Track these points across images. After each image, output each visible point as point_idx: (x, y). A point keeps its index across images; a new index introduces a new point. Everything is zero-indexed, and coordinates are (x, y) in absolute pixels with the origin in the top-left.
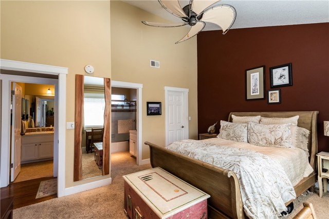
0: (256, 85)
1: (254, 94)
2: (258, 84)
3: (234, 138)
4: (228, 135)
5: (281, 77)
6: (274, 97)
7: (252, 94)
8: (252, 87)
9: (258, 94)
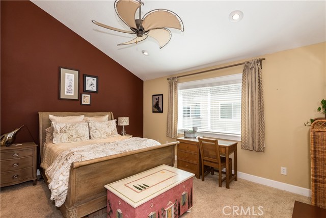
0: (70, 86)
1: (68, 94)
2: (73, 85)
3: (77, 139)
4: (70, 137)
5: (92, 84)
6: (86, 100)
7: (66, 94)
8: (66, 87)
9: (73, 94)
